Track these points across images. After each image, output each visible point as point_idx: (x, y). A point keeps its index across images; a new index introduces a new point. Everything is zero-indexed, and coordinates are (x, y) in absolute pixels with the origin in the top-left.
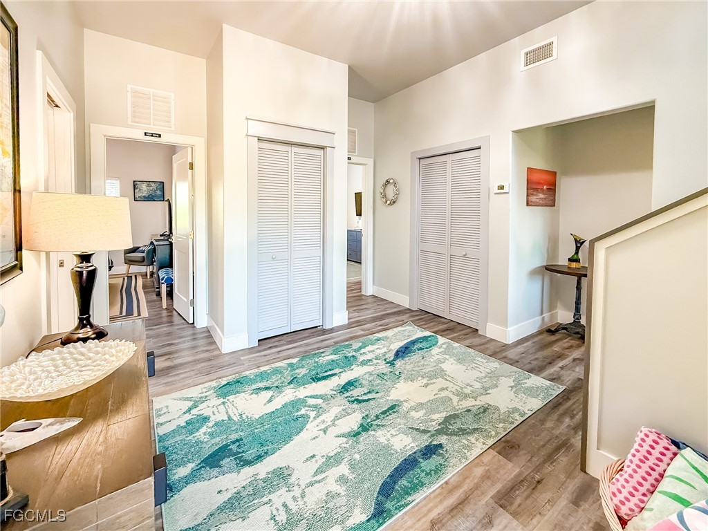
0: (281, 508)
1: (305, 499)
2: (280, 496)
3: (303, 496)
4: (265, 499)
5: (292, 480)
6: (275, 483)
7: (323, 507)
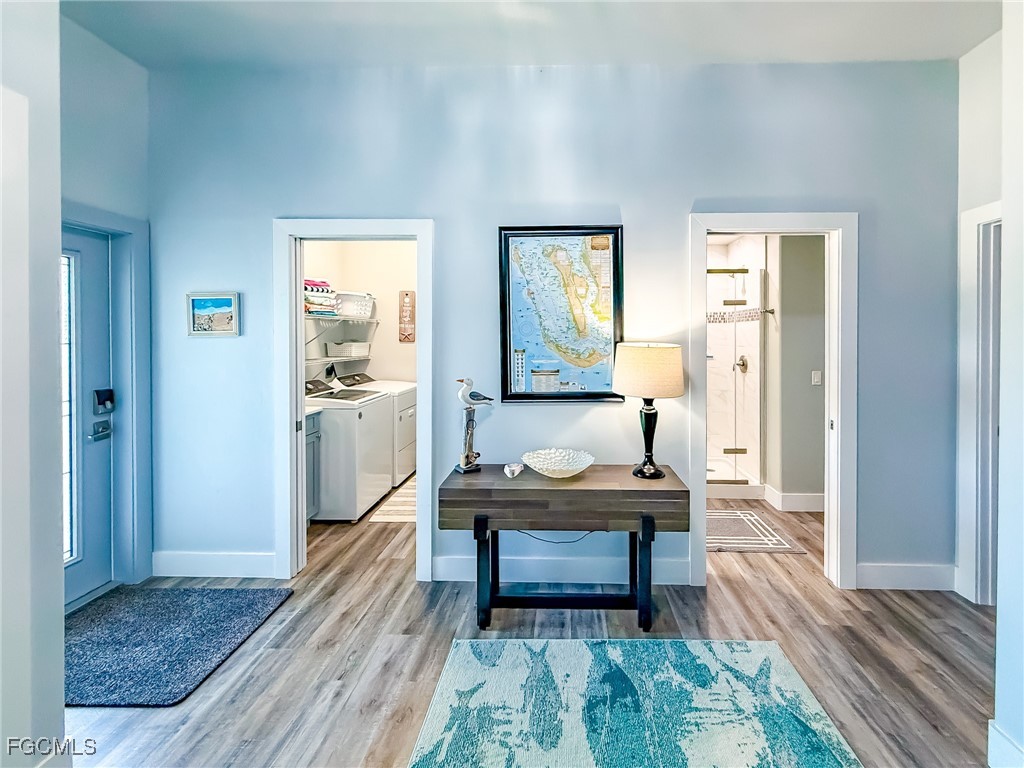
0: (507, 718)
1: (497, 743)
2: (522, 722)
3: (503, 744)
4: (529, 708)
5: (532, 742)
6: (542, 723)
7: (473, 757)
